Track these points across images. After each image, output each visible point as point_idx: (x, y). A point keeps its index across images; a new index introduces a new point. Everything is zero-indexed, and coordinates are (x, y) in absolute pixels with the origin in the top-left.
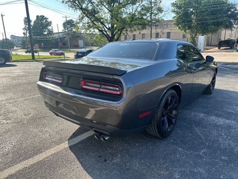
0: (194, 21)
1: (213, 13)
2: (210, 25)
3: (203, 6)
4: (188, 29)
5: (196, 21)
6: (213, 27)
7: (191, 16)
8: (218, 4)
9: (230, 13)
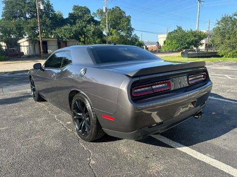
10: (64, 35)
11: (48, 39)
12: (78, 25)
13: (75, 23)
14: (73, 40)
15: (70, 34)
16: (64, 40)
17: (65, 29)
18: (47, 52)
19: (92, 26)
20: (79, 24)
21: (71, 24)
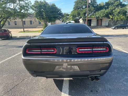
0: (44, 15)
1: (52, 12)
2: (52, 18)
3: (48, 8)
4: (42, 19)
5: (45, 16)
6: (53, 19)
7: (42, 13)
8: (54, 8)
9: (59, 13)
10: (100, 15)
11: (92, 18)
12: (109, 9)
13: (108, 8)
14: (106, 18)
15: (103, 14)
16: (100, 18)
17: (101, 12)
18: (91, 25)
19: (119, 8)
20: (111, 8)
21: (106, 9)
